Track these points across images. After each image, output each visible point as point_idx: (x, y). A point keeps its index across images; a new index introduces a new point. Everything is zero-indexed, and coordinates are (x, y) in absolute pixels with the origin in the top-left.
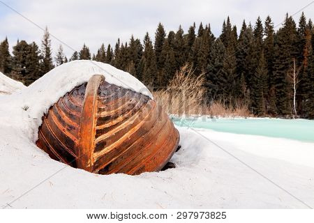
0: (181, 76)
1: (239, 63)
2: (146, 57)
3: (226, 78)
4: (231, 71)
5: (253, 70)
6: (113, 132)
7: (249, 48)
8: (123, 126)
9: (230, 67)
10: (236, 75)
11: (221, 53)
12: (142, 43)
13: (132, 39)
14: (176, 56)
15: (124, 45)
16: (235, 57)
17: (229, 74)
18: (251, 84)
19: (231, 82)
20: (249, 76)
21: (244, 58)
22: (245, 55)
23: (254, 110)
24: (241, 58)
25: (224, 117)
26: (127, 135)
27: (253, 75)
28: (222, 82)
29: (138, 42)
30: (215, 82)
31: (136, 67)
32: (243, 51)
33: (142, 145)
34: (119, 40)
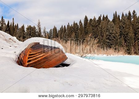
0: (89, 38)
1: (121, 31)
2: (80, 30)
3: (115, 38)
4: (117, 35)
5: (127, 34)
6: (34, 58)
7: (125, 25)
8: (38, 56)
9: (117, 33)
10: (119, 37)
11: (113, 27)
12: (78, 24)
13: (74, 23)
14: (93, 30)
15: (71, 26)
16: (119, 29)
17: (116, 36)
18: (126, 41)
19: (117, 40)
20: (126, 37)
21: (123, 29)
22: (124, 28)
23: (128, 52)
24: (122, 29)
25: (114, 55)
26: (39, 59)
27: (127, 36)
28: (113, 40)
29: (77, 24)
30: (110, 40)
31: (75, 35)
32: (122, 26)
33: (45, 62)
34: (69, 24)
